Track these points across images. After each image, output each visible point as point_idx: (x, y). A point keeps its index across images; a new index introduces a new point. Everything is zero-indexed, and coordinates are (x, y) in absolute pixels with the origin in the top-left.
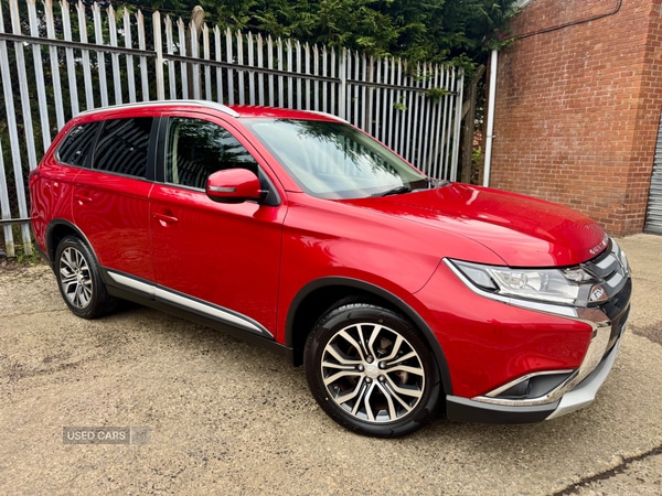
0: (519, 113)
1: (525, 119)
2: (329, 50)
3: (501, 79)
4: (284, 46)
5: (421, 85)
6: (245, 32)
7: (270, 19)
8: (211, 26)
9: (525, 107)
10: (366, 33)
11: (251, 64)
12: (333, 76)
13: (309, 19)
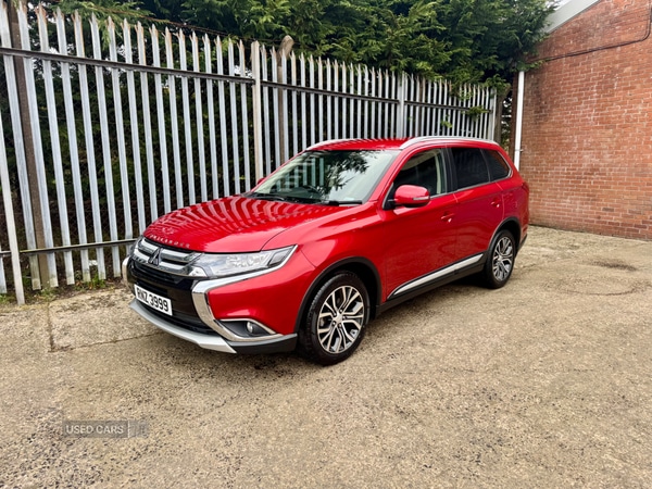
0: (547, 128)
1: (554, 134)
2: (390, 73)
3: (528, 97)
4: (355, 72)
5: (462, 104)
6: (324, 58)
7: (345, 47)
8: (297, 54)
9: (553, 123)
10: (423, 58)
11: (329, 89)
12: (393, 98)
13: (376, 47)
